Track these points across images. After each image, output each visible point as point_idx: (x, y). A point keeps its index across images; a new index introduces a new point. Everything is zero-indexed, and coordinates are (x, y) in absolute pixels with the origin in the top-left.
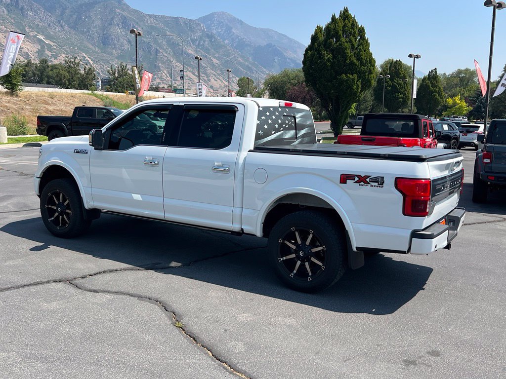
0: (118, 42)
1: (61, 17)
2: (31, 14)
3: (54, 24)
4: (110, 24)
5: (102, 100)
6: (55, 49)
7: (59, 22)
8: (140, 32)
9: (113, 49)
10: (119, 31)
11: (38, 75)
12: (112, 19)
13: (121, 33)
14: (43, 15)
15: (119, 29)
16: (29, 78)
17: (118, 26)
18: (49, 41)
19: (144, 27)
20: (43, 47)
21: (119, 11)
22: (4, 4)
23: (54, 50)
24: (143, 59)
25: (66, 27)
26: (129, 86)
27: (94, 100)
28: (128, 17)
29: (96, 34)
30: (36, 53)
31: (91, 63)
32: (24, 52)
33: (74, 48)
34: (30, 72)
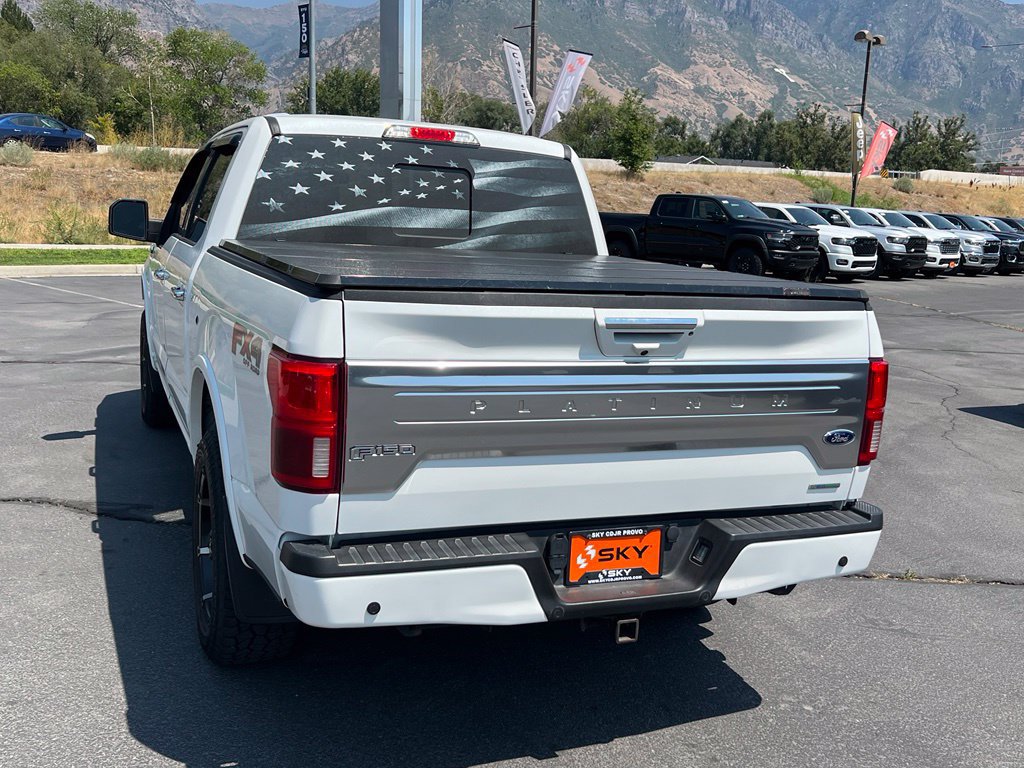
0: (936, 70)
1: (826, 27)
2: (769, 27)
3: (811, 43)
4: (925, 34)
5: (812, 187)
6: (805, 92)
7: (821, 37)
8: (880, 36)
9: (924, 86)
10: (943, 47)
11: (751, 143)
12: (931, 22)
13: (947, 50)
14: (792, 28)
15: (944, 42)
16: (736, 150)
17: (942, 36)
18: (796, 77)
19: (1001, 34)
20: (783, 91)
21: (948, 4)
22: (726, 12)
23: (804, 95)
24: (988, 104)
25: (833, 48)
26: (928, 162)
27: (795, 188)
28: (966, 14)
29: (892, 57)
30: (769, 102)
31: (874, 118)
32: (748, 102)
33: (842, 88)
34: (739, 138)
